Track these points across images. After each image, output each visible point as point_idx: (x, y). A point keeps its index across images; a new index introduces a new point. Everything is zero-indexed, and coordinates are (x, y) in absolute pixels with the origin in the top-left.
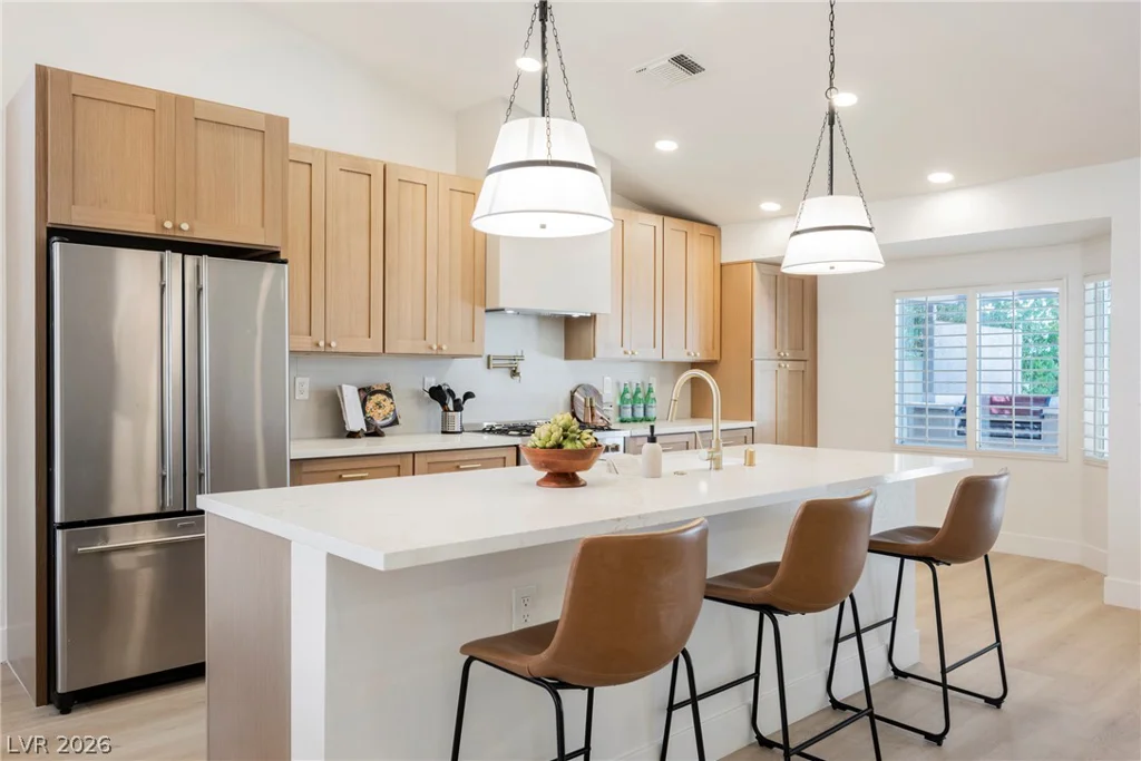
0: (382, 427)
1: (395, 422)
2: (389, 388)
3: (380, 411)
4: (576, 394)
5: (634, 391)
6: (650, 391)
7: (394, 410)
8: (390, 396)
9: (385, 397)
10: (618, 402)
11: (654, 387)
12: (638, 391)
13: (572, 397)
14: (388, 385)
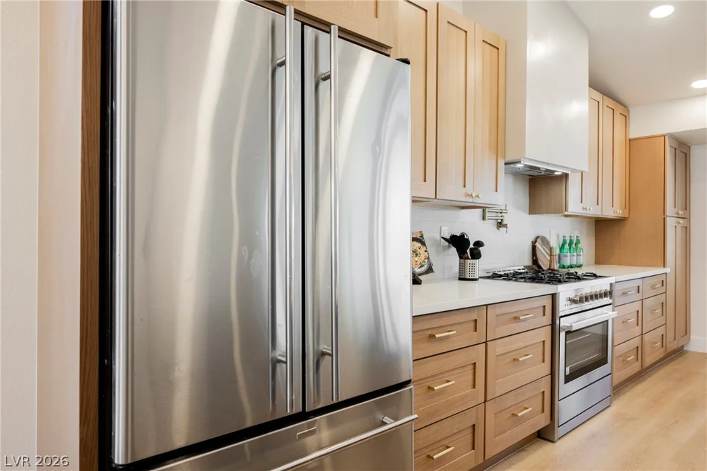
0: (420, 275)
1: (430, 270)
2: (422, 236)
3: (416, 259)
4: (537, 244)
7: (428, 258)
8: (423, 244)
9: (419, 245)
13: (534, 248)
14: (421, 232)
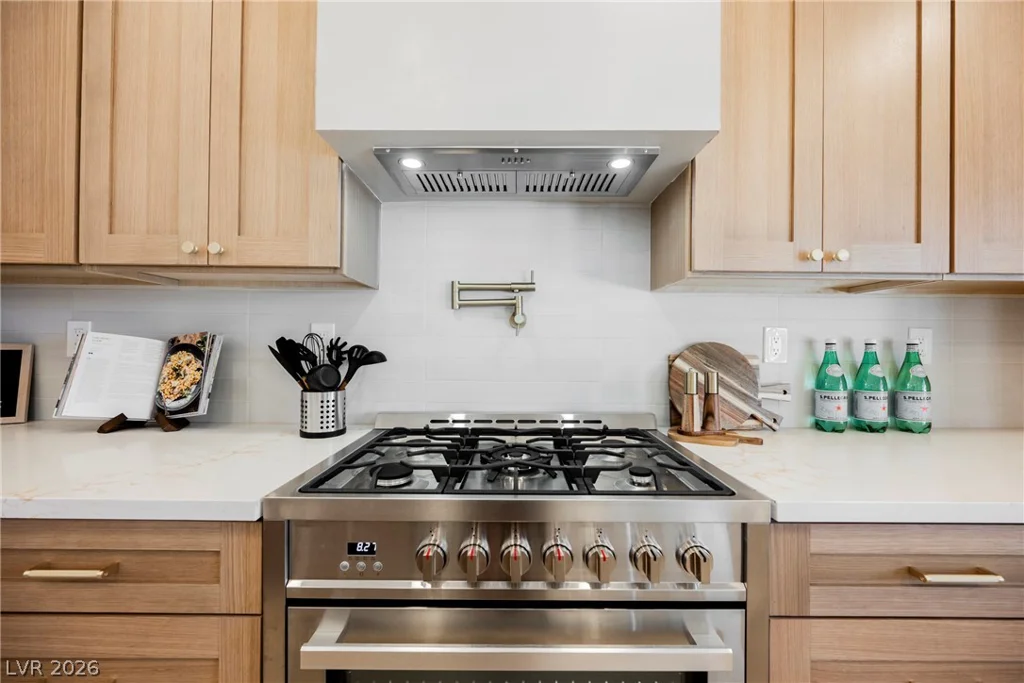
0: (172, 413)
1: (193, 407)
2: (203, 340)
3: (175, 383)
4: (679, 363)
5: (859, 360)
6: (911, 359)
7: (199, 383)
8: (200, 356)
9: (191, 357)
10: (810, 383)
11: (926, 351)
12: (870, 359)
13: (671, 371)
14: (204, 333)
